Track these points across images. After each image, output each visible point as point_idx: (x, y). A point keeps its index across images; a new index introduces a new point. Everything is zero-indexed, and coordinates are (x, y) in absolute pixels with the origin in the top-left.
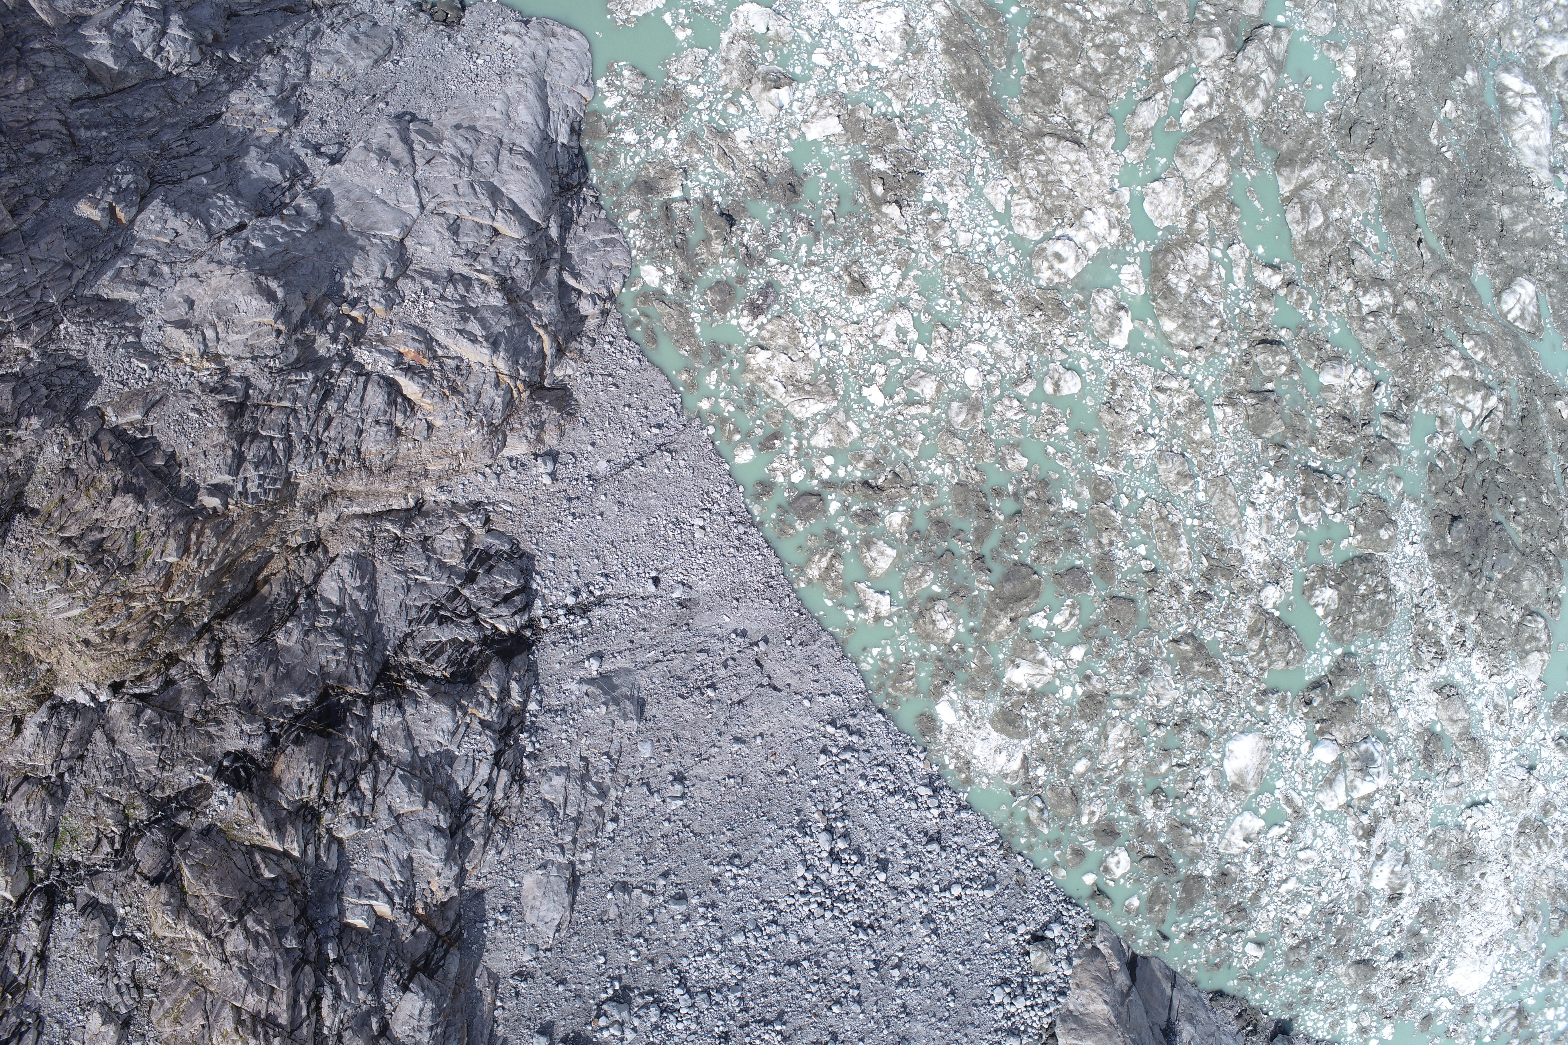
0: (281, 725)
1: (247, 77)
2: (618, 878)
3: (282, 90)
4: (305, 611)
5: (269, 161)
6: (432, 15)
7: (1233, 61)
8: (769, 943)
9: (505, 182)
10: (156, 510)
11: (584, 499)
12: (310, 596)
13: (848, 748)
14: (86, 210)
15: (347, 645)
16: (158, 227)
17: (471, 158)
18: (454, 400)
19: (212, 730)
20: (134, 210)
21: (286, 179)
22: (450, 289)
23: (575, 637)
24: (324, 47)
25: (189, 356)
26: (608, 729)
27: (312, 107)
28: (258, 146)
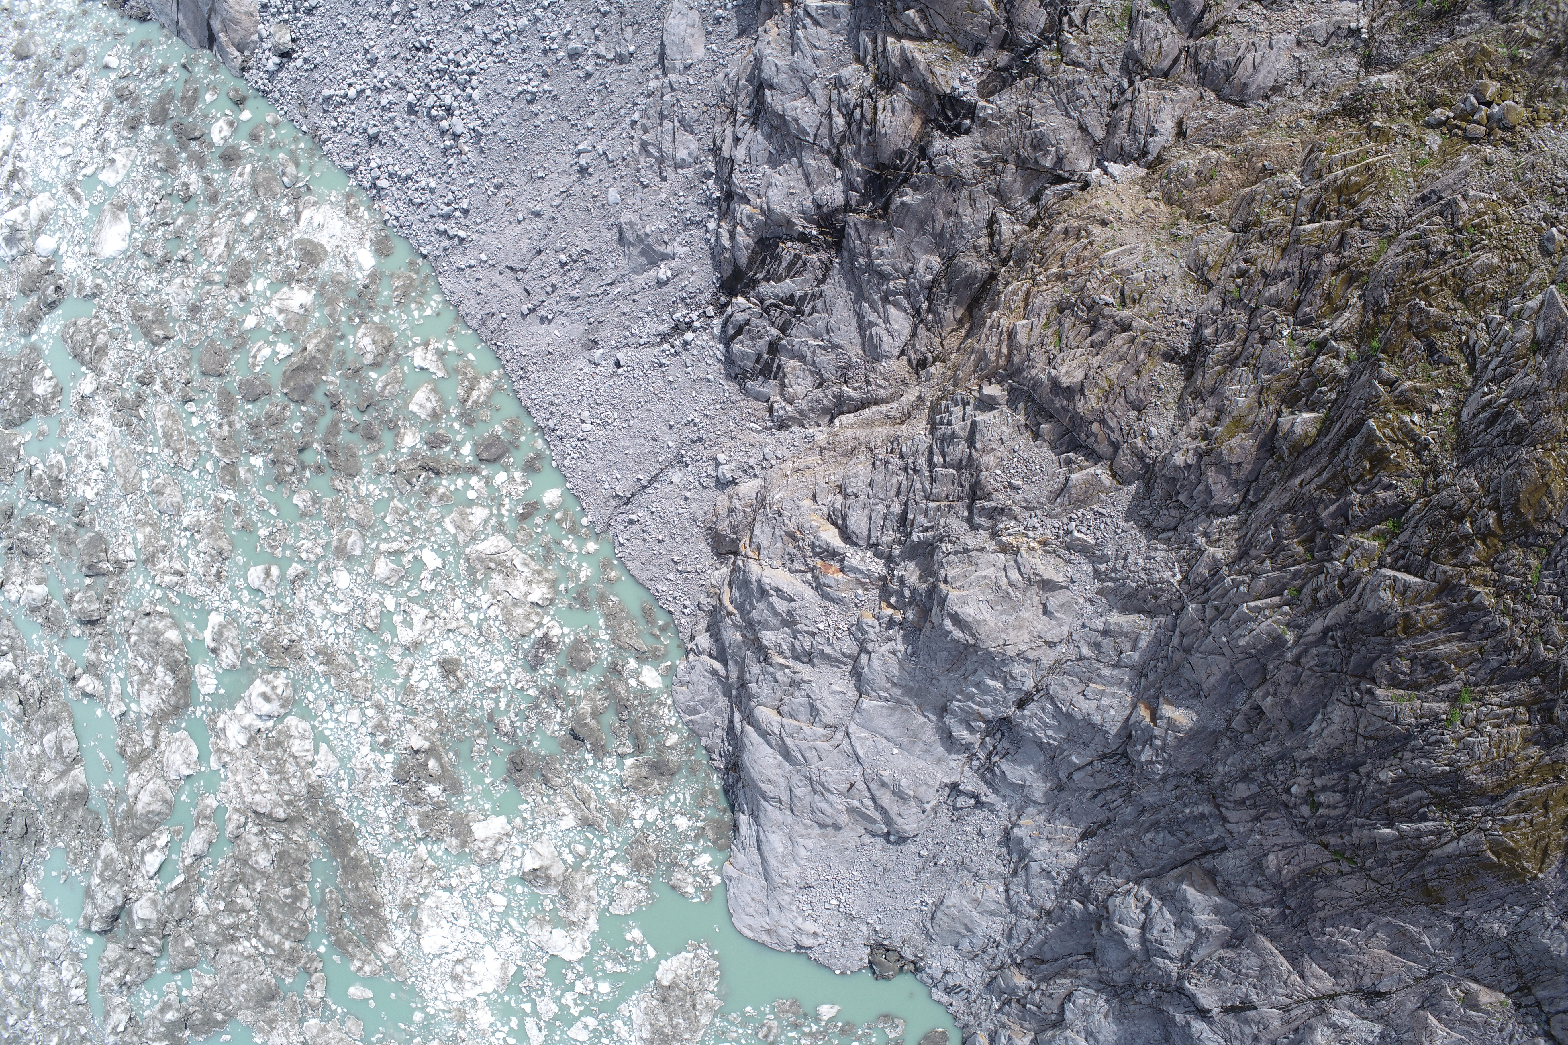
0: (919, 168)
1: (1065, 883)
2: (627, 67)
3: (1026, 868)
4: (918, 294)
5: (1021, 787)
6: (901, 958)
8: (498, 22)
9: (779, 766)
10: (1041, 373)
11: (687, 441)
12: (918, 311)
13: (447, 217)
14: (1182, 717)
15: (872, 263)
16: (1105, 702)
17: (814, 792)
18: (792, 527)
19: (985, 155)
20: (1134, 719)
21: (998, 765)
22: (807, 645)
23: (683, 299)
24: (999, 920)
25: (1031, 549)
26: (645, 212)
27: (996, 850)
28: (1036, 803)
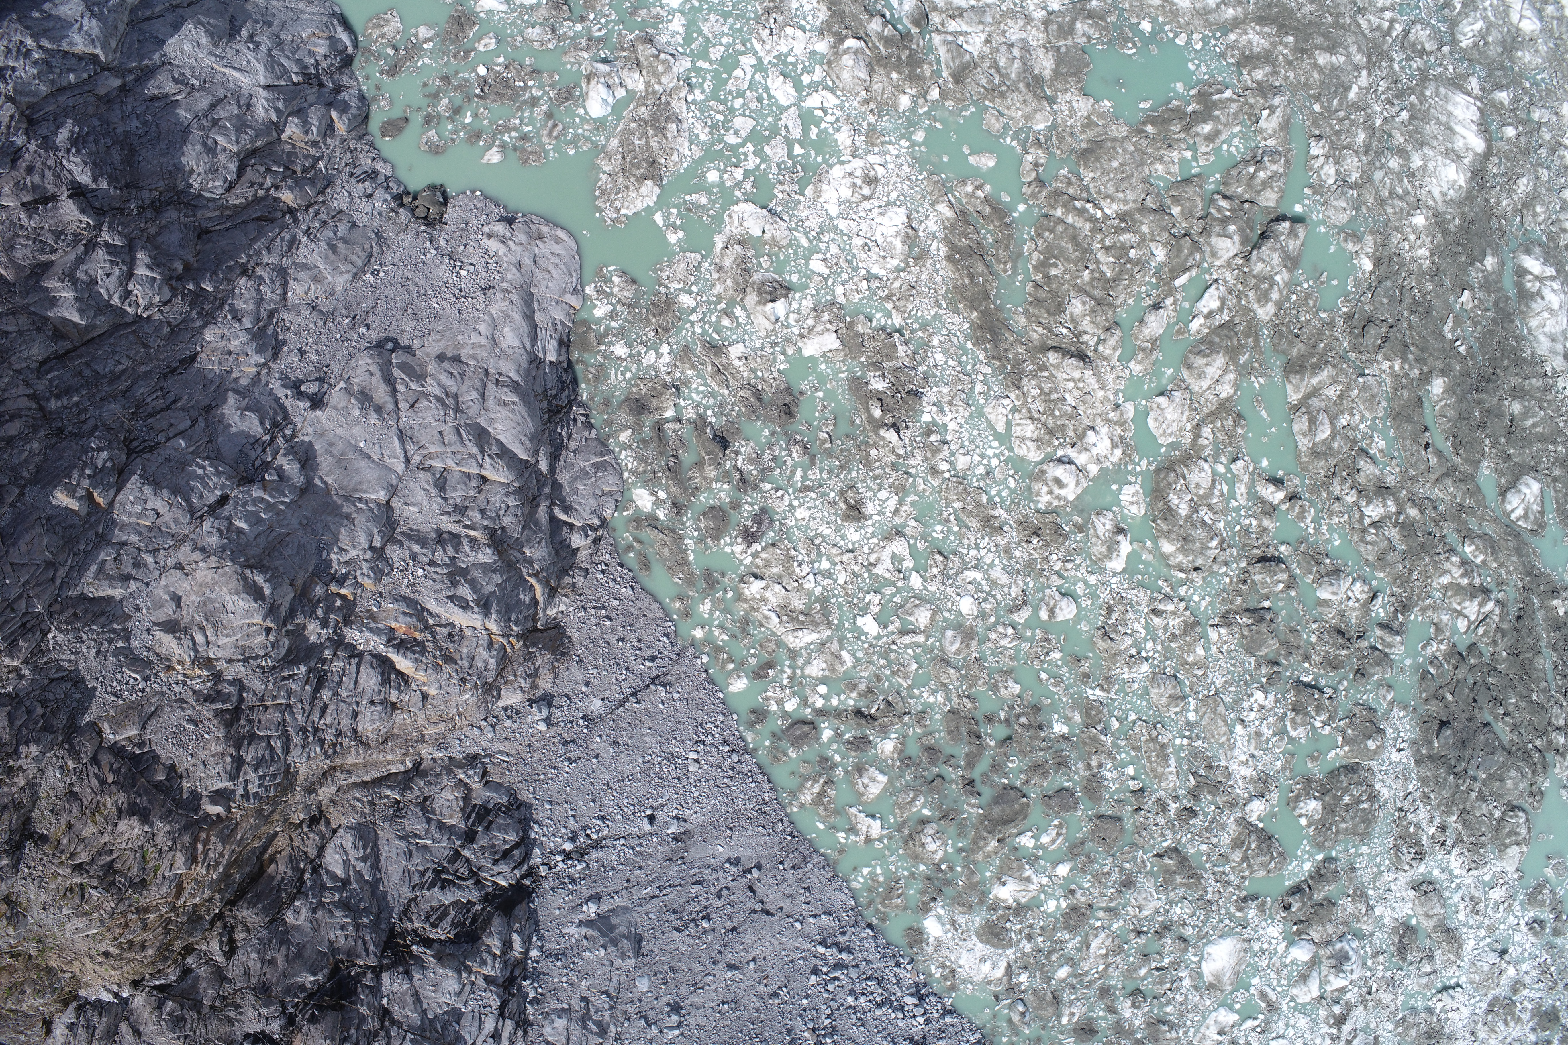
0: (296, 1005)
1: (221, 307)
3: (258, 320)
4: (311, 888)
5: (247, 408)
6: (413, 210)
7: (1247, 258)
9: (492, 421)
10: (161, 828)
11: (579, 742)
12: (315, 870)
13: (838, 966)
14: (62, 499)
15: (354, 919)
16: (138, 509)
17: (456, 397)
18: (448, 668)
19: (231, 1014)
20: (112, 492)
21: (267, 431)
22: (439, 553)
23: (573, 882)
24: (300, 260)
25: (180, 662)
26: (607, 969)
27: (290, 336)
28: (236, 391)
